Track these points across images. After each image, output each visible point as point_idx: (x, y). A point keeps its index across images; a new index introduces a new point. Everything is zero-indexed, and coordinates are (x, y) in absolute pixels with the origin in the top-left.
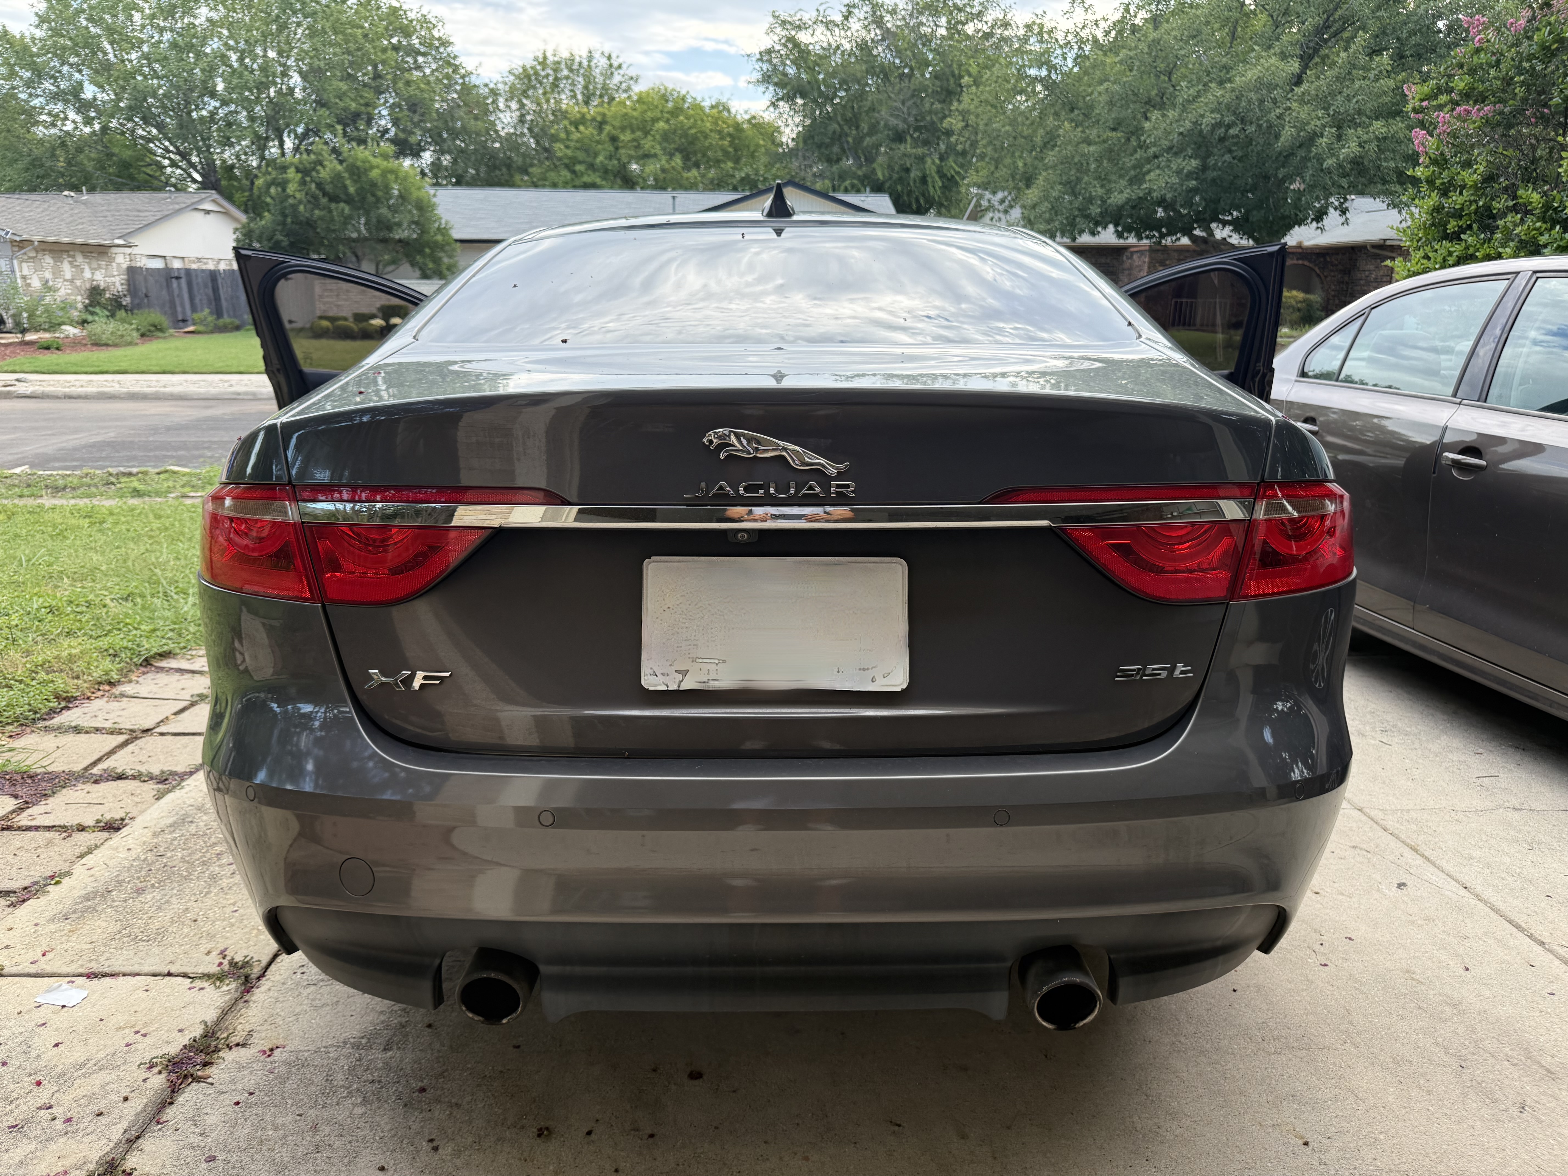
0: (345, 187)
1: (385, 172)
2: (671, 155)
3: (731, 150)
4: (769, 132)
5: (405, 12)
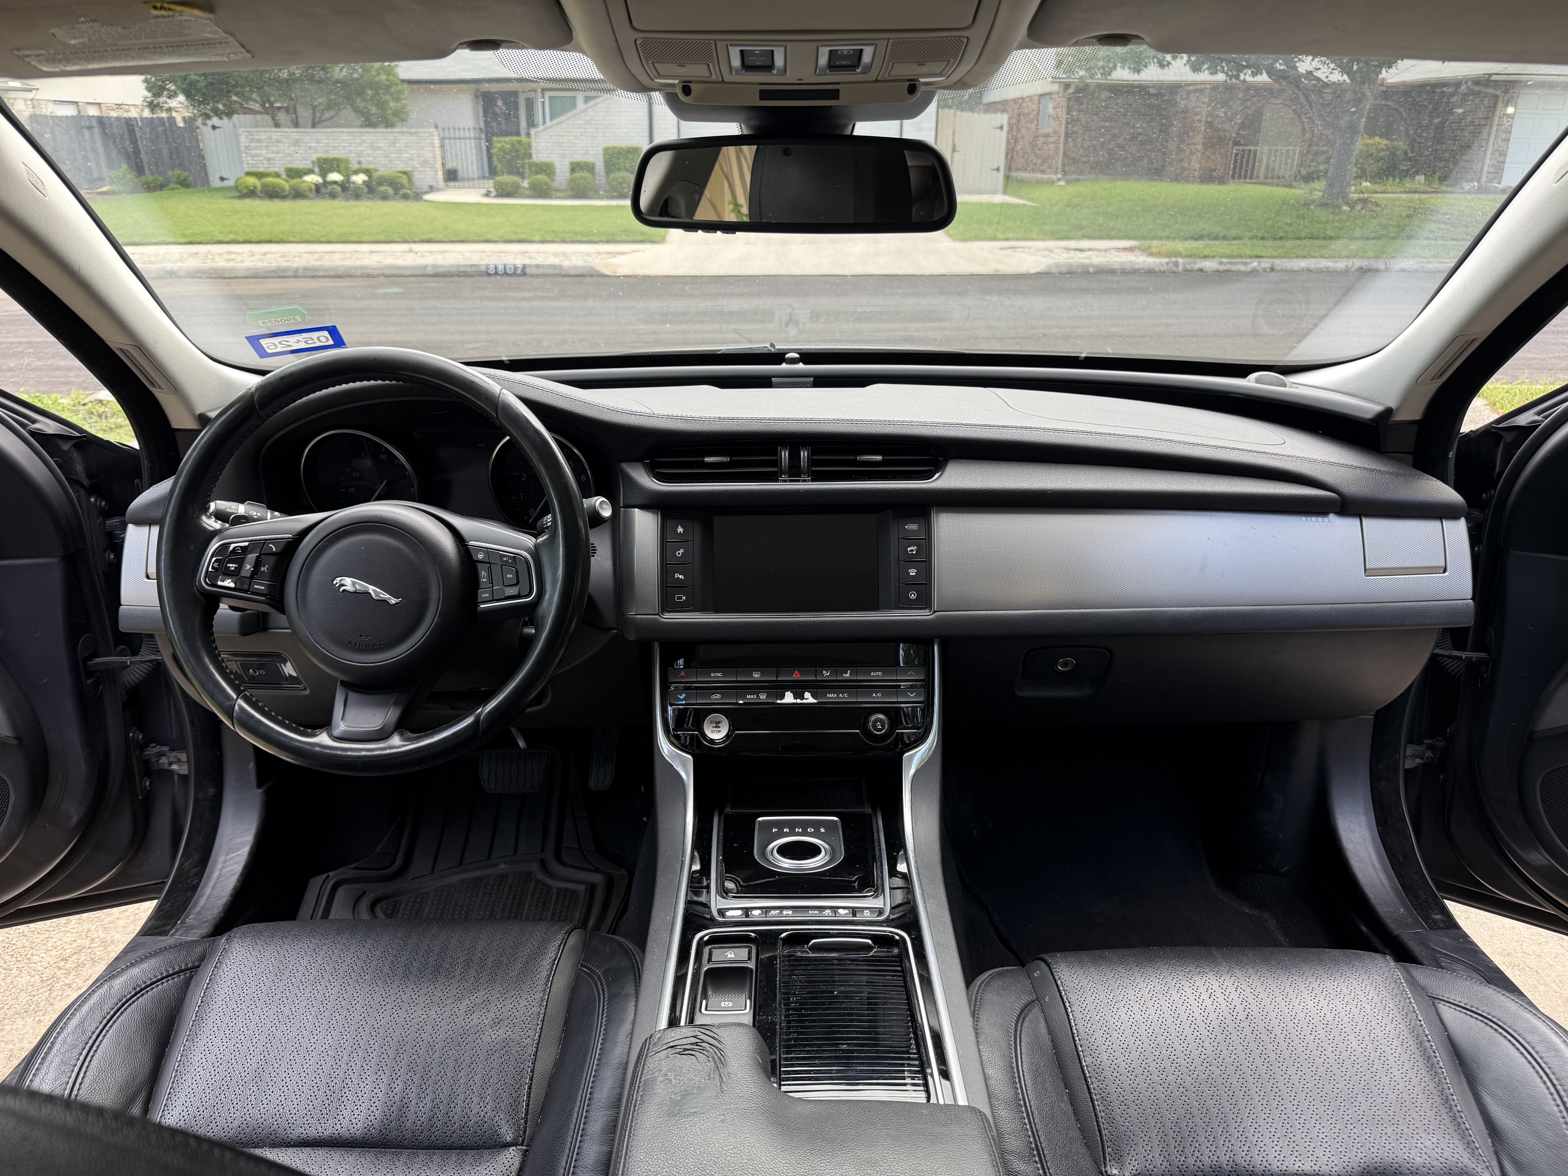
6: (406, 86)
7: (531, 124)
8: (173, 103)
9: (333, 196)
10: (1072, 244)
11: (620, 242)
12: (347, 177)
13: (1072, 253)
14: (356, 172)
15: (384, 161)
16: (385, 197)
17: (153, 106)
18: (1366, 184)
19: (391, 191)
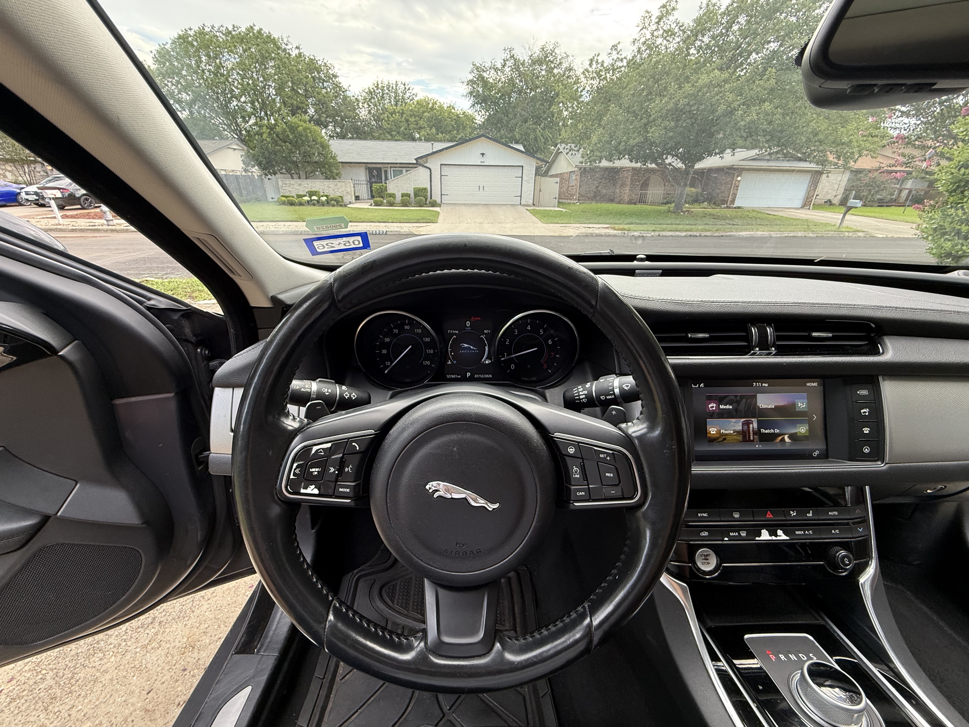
0: (288, 136)
1: (305, 129)
2: (431, 128)
3: (455, 126)
4: (472, 119)
5: (317, 61)
6: (340, 164)
7: (386, 179)
8: (254, 170)
9: (314, 205)
10: (586, 225)
11: (421, 223)
12: (319, 198)
13: (587, 229)
14: (322, 196)
15: (332, 192)
16: (333, 206)
17: (246, 171)
18: (687, 205)
19: (335, 203)
